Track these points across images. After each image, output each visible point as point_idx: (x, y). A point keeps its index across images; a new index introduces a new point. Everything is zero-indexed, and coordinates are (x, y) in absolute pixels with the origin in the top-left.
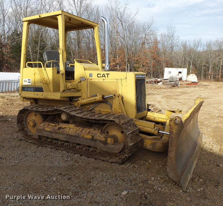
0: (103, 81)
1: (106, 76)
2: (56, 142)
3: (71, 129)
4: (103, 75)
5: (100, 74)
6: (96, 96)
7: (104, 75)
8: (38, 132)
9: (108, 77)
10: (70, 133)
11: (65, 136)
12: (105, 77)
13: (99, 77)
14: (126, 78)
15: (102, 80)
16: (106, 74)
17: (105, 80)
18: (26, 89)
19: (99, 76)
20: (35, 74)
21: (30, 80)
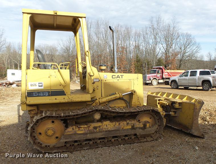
1: (121, 77)
2: (86, 143)
3: (108, 125)
4: (117, 76)
5: (115, 76)
6: (116, 94)
7: (119, 76)
8: (66, 139)
9: (122, 78)
10: (109, 129)
11: (103, 133)
12: (120, 78)
13: (114, 78)
14: (138, 78)
15: (117, 81)
16: (121, 75)
17: (119, 81)
18: (35, 94)
20: (51, 77)
21: (42, 83)
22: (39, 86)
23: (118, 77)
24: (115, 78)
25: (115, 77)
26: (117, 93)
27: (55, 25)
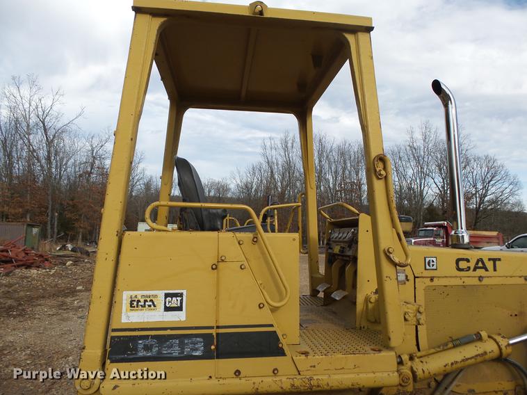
0: (478, 283)
1: (490, 265)
4: (477, 263)
5: (468, 260)
6: (479, 337)
7: (483, 263)
9: (495, 270)
12: (487, 270)
13: (462, 270)
15: (475, 282)
16: (490, 260)
17: (485, 281)
19: (463, 265)
20: (221, 265)
21: (181, 295)
22: (167, 309)
23: (480, 265)
24: (469, 268)
25: (469, 264)
26: (484, 334)
27: (243, 93)
